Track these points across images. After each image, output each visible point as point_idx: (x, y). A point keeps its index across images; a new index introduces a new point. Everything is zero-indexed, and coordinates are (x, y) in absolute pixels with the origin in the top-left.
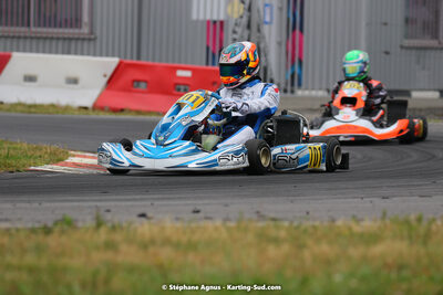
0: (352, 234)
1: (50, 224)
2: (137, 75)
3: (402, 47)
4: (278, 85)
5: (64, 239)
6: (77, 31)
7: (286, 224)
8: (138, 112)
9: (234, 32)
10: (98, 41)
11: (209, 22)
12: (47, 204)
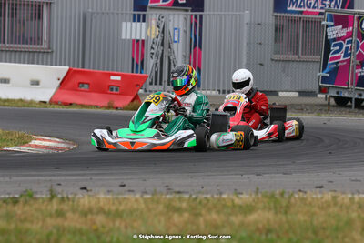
0: (234, 206)
2: (82, 79)
3: (272, 60)
5: (27, 208)
6: (39, 46)
8: (83, 106)
9: (152, 48)
10: (54, 54)
11: (134, 41)
12: (15, 179)
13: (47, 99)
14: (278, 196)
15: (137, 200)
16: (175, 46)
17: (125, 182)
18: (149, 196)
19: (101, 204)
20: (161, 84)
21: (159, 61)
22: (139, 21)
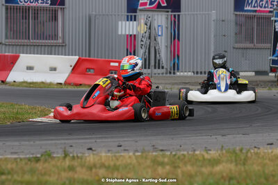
2: (89, 65)
3: (234, 48)
4: (167, 69)
6: (55, 41)
8: (90, 86)
9: (142, 41)
10: (67, 47)
11: (128, 35)
12: (37, 142)
13: (62, 81)
14: (237, 152)
15: (130, 157)
16: (159, 39)
17: (121, 143)
18: (139, 154)
19: (103, 160)
20: (149, 68)
21: (147, 51)
22: (131, 20)
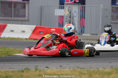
1: (23, 69)
3: (111, 23)
7: (86, 69)
9: (66, 19)
10: (30, 21)
11: (59, 16)
12: (20, 64)
22: (61, 9)
